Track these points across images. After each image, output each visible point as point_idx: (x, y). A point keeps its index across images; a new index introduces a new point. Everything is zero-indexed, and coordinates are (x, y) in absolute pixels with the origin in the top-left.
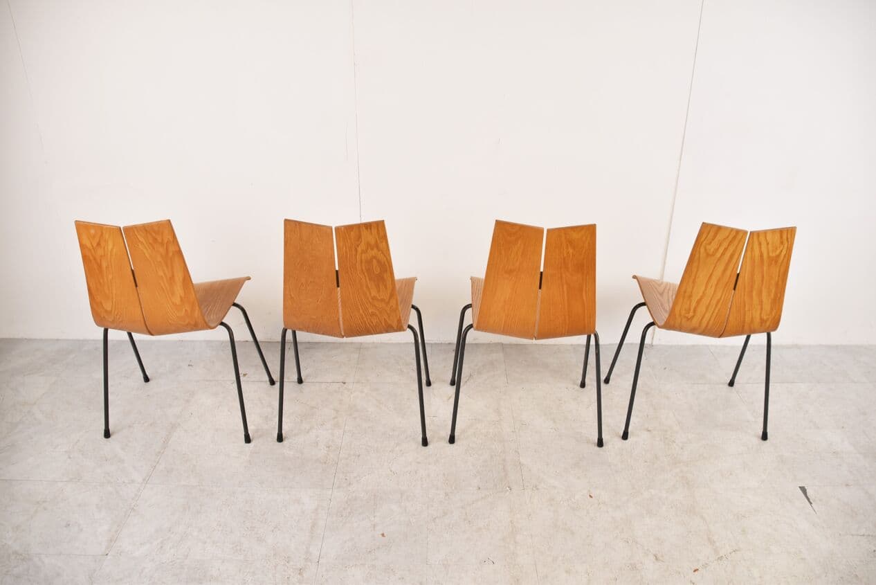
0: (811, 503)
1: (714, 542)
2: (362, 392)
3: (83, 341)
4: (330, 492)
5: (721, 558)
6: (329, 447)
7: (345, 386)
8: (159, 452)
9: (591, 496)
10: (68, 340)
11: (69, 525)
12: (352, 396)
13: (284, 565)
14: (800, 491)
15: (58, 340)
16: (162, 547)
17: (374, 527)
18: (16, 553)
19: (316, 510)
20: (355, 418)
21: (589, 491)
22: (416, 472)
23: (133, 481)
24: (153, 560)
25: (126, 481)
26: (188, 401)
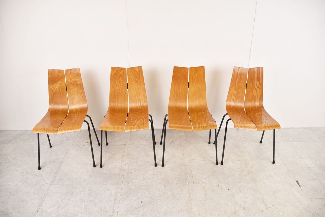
0: (300, 187)
1: (265, 202)
2: (132, 148)
3: (27, 130)
4: (121, 186)
5: (268, 208)
6: (120, 169)
7: (126, 146)
8: (56, 172)
9: (219, 186)
10: (21, 130)
11: (23, 201)
12: (128, 150)
13: (105, 214)
14: (296, 183)
15: (17, 130)
16: (58, 208)
17: (138, 199)
18: (2, 212)
19: (116, 193)
20: (130, 158)
21: (218, 184)
22: (153, 178)
23: (47, 184)
24: (55, 213)
25: (44, 183)
26: (67, 153)
